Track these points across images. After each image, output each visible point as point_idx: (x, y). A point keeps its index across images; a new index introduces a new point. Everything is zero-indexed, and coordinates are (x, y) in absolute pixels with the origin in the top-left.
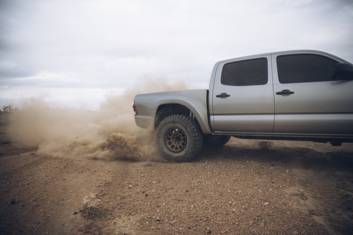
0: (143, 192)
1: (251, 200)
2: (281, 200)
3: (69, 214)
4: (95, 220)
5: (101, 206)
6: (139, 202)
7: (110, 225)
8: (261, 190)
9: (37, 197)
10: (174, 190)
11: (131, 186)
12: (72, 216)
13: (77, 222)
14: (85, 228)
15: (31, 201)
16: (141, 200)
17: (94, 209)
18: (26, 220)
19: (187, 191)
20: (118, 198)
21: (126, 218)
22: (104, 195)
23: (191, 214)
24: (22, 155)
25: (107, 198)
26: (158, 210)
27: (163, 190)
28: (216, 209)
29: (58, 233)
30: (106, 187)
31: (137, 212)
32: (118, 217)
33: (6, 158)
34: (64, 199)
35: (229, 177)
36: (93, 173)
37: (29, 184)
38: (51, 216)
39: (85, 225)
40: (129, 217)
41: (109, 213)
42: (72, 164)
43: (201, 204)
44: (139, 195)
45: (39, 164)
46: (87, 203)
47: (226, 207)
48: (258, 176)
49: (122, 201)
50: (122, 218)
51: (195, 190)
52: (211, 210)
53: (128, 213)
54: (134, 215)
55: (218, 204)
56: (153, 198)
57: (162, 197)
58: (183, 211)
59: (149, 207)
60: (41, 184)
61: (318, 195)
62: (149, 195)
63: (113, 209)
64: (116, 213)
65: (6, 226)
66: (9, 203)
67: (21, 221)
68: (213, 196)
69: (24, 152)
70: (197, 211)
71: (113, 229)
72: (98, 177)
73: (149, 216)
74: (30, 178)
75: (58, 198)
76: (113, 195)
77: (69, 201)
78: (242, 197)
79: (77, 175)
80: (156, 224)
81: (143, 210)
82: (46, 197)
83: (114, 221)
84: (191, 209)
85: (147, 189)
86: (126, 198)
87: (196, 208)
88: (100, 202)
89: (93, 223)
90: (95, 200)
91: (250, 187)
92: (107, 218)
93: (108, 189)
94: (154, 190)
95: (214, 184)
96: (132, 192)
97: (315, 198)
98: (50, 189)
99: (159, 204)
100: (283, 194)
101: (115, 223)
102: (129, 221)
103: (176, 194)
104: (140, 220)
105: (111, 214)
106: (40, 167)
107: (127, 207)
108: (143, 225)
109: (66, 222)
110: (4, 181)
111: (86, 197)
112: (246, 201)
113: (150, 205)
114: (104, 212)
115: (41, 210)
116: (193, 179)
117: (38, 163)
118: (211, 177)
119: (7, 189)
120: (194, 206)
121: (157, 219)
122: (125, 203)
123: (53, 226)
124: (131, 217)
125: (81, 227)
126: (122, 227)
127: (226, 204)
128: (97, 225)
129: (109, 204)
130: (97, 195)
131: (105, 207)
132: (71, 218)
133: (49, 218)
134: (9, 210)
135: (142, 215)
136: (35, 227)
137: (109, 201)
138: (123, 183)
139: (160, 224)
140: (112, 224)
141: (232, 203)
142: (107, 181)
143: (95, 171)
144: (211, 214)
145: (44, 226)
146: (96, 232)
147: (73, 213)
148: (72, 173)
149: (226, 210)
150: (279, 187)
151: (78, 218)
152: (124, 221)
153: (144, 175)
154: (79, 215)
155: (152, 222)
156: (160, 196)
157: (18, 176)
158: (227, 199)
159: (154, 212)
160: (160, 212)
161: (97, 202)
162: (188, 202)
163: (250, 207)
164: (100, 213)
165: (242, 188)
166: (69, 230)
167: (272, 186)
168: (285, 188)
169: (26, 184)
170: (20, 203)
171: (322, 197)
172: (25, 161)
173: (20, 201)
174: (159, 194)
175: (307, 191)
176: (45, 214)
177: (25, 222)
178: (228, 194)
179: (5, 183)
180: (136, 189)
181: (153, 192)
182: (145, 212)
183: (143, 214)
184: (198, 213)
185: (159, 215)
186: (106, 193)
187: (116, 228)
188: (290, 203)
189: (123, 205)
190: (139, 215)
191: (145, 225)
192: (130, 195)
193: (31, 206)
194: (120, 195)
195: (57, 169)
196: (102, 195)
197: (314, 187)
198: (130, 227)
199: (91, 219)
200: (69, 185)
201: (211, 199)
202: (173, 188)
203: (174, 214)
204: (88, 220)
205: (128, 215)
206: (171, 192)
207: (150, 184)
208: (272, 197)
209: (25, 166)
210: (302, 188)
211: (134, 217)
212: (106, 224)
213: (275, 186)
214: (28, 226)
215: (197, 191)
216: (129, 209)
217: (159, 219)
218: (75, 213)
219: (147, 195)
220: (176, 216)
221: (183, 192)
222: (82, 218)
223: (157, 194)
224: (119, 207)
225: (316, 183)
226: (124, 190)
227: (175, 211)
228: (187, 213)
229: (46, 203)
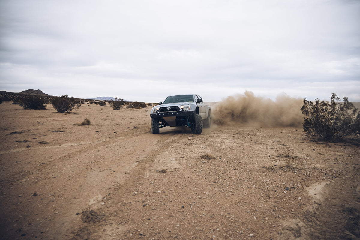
0: (144, 202)
1: (238, 228)
2: (271, 233)
3: (73, 213)
4: (89, 224)
5: (100, 210)
6: (135, 211)
7: (100, 231)
8: (256, 217)
9: (56, 192)
10: (172, 204)
11: (136, 193)
12: (74, 216)
13: (75, 223)
14: (78, 231)
15: (50, 195)
16: (138, 210)
17: (93, 212)
18: (37, 214)
19: (183, 207)
20: (120, 204)
21: (116, 226)
22: (109, 199)
23: (172, 234)
24: (63, 145)
25: (110, 203)
26: (146, 223)
27: (162, 202)
28: (197, 233)
29: (56, 231)
30: (115, 191)
31: (128, 222)
32: (110, 224)
33: (50, 147)
34: (76, 198)
35: (233, 197)
36: (111, 174)
37: (55, 178)
38: (58, 213)
39: (79, 228)
40: (119, 226)
41: (104, 219)
42: (99, 161)
43: (188, 224)
44: (139, 204)
45: (73, 157)
46: (92, 205)
47: (209, 232)
48: (265, 200)
49: (121, 208)
50: (113, 226)
51: (191, 207)
52: (193, 232)
53: (120, 222)
54: (124, 224)
55: (203, 227)
56: (149, 209)
57: (158, 209)
58: (168, 229)
59: (141, 219)
60: (65, 179)
61: (317, 233)
62: (147, 205)
63: (110, 215)
64: (110, 219)
65: (21, 216)
66: (32, 195)
67: (34, 214)
68: (204, 217)
69: (66, 143)
70: (180, 231)
71: (100, 236)
72: (114, 178)
73: (135, 229)
74: (59, 171)
75: (71, 196)
76: (116, 200)
77: (79, 200)
78: (232, 222)
79: (98, 173)
80: (138, 238)
81: (134, 221)
82: (63, 193)
83: (105, 228)
84: (176, 228)
85: (149, 198)
86: (126, 205)
87: (181, 228)
88: (103, 205)
89: (87, 226)
90: (100, 202)
91: (247, 212)
92: (101, 224)
93: (116, 193)
94: (154, 201)
95: (214, 203)
96: (135, 200)
97: (311, 237)
98: (70, 185)
99: (151, 217)
100: (277, 226)
101: (104, 231)
102: (117, 231)
103: (170, 209)
104: (126, 231)
105: (105, 220)
106: (72, 161)
107: (122, 215)
108: (126, 237)
109: (67, 222)
110: (38, 172)
111: (94, 198)
112: (232, 228)
113: (143, 217)
114: (100, 217)
115: (54, 206)
116: (197, 193)
117: (71, 156)
118: (215, 194)
119: (36, 180)
120: (180, 225)
121: (141, 232)
122: (122, 211)
123: (54, 224)
124: (121, 227)
125: (75, 229)
126: (108, 236)
127: (210, 229)
128: (90, 229)
129: (109, 209)
130: (103, 198)
131: (104, 212)
132: (73, 218)
133: (56, 215)
134: (29, 201)
135: (131, 226)
136: (41, 222)
137: (110, 206)
138: (132, 188)
139: (141, 239)
140: (102, 230)
141: (216, 229)
142: (119, 184)
143: (114, 171)
144: (191, 237)
145: (49, 222)
146: (85, 236)
147: (76, 213)
148: (94, 170)
149: (206, 236)
150: (279, 216)
151: (78, 219)
152: (112, 230)
153: (154, 183)
154: (80, 216)
155: (136, 235)
156: (156, 208)
157: (50, 168)
158: (215, 222)
159: (142, 225)
160: (147, 226)
161: (100, 205)
162: (177, 220)
163: (231, 236)
164: (96, 217)
165: (239, 212)
166: (65, 229)
167: (272, 214)
168: (284, 219)
169: (53, 177)
170: (41, 196)
171: (319, 237)
172: (63, 152)
173: (41, 194)
174: (157, 206)
175: (306, 227)
176: (54, 210)
177: (37, 216)
178: (219, 217)
179: (38, 173)
180: (140, 197)
181: (152, 203)
182: (135, 223)
183: (133, 224)
184: (180, 234)
185: (145, 229)
186: (112, 197)
187: (103, 235)
188: (278, 238)
189: (120, 212)
190: (128, 226)
191: (128, 237)
192: (131, 203)
193: (48, 200)
194: (123, 201)
195: (84, 165)
196: (108, 199)
197: (318, 223)
198: (115, 236)
199: (87, 222)
200: (86, 183)
201: (199, 220)
202: (172, 201)
203: (158, 230)
204: (84, 223)
205: (119, 224)
206: (168, 205)
207: (155, 193)
208: (263, 228)
209: (61, 158)
210: (304, 222)
211: (123, 226)
212: (97, 229)
213: (274, 215)
214: (37, 220)
215: (193, 208)
216: (123, 217)
217: (142, 233)
218: (78, 214)
219: (144, 206)
220: (159, 233)
221: (179, 208)
222: (81, 220)
223: (155, 206)
224: (115, 214)
225: (324, 218)
226: (128, 196)
227: (160, 228)
228: (170, 231)
229: (61, 198)
